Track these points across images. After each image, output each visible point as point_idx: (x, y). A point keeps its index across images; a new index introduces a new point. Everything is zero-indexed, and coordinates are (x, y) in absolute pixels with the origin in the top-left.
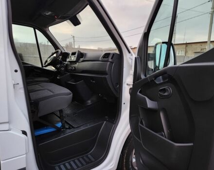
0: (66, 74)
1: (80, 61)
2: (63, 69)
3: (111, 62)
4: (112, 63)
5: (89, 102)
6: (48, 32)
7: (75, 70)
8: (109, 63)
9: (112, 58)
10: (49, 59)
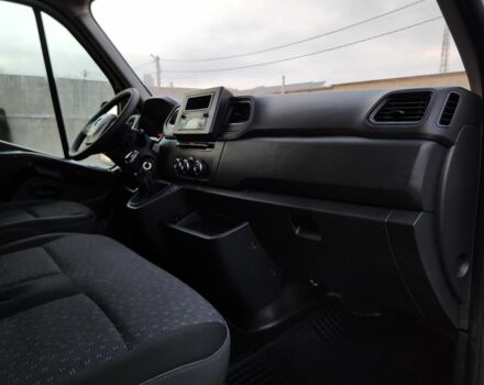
0: (163, 187)
1: (228, 135)
2: (147, 166)
3: (438, 140)
4: (443, 143)
5: (268, 312)
6: (88, 22)
7: (209, 173)
8: (426, 146)
9: (445, 120)
10: (93, 129)
